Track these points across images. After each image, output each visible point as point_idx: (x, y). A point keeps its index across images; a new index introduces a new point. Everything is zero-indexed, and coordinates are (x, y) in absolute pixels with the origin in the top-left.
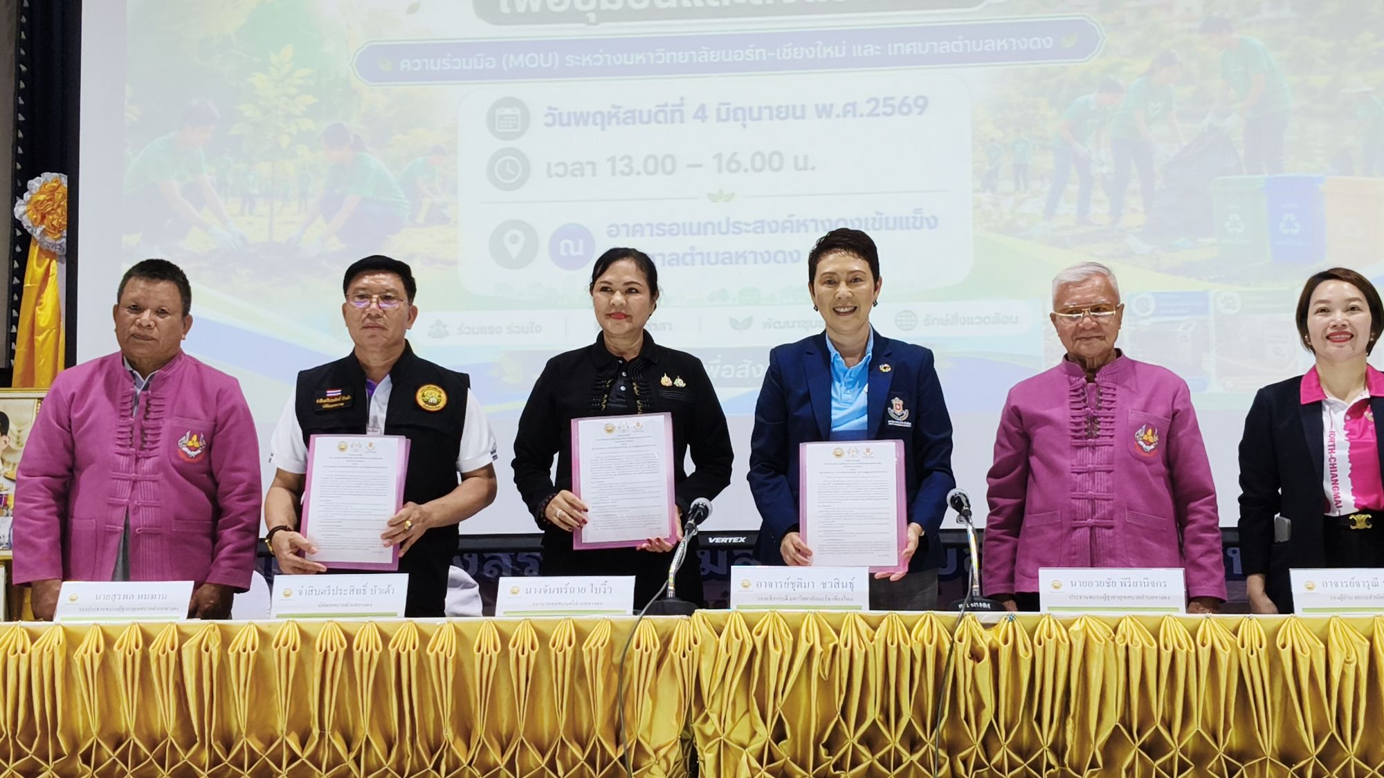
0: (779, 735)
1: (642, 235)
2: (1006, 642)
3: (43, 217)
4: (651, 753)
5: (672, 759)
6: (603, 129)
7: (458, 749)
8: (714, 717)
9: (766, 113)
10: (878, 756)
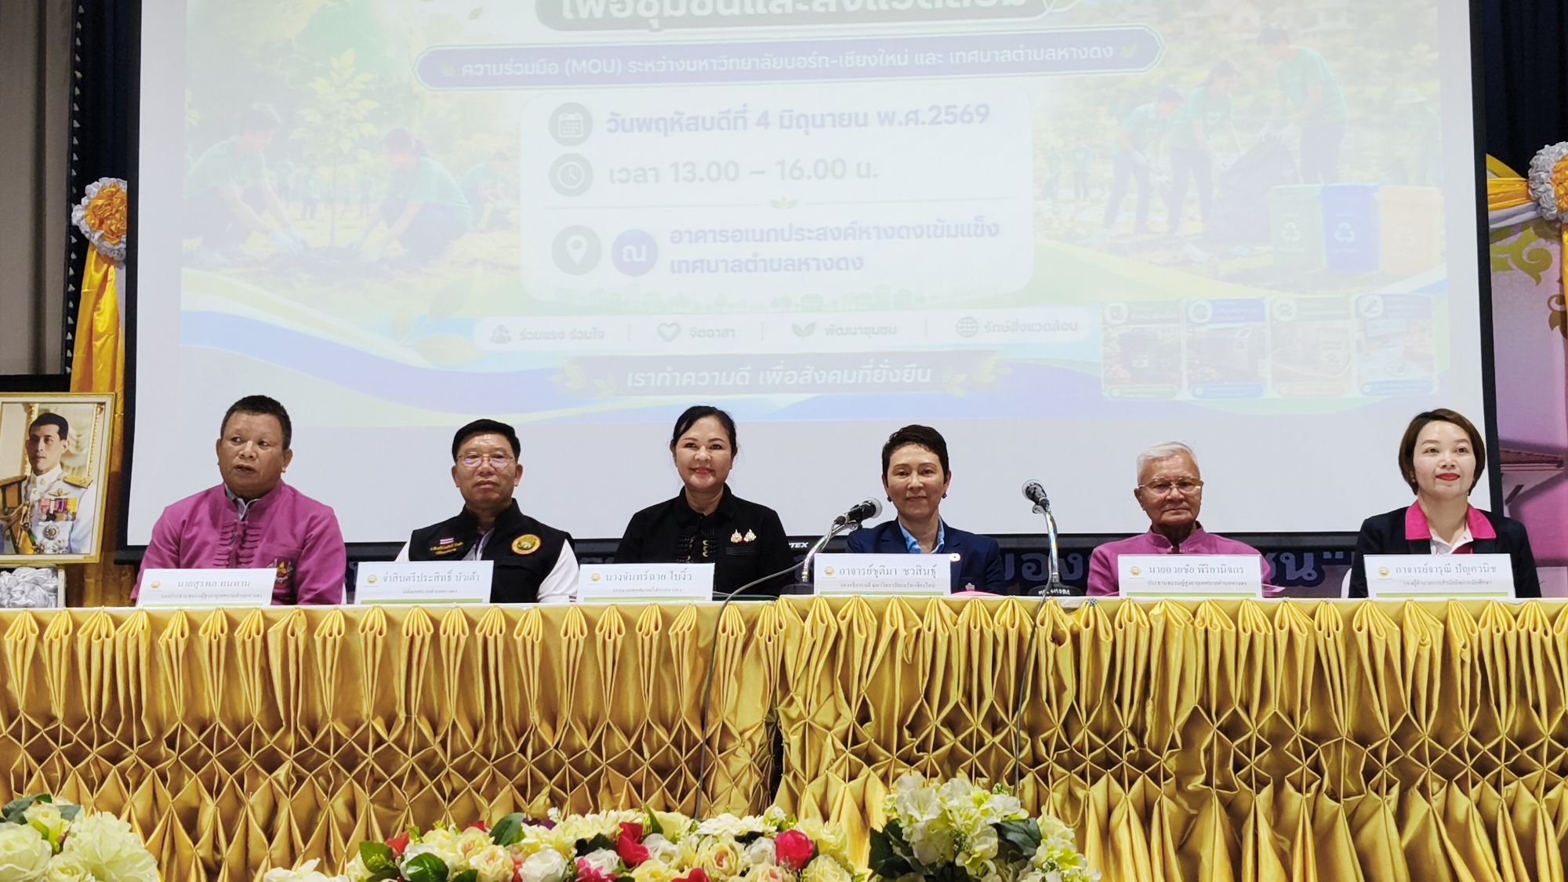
0: (863, 717)
1: (705, 241)
2: (1087, 626)
3: (102, 222)
4: (737, 736)
5: (757, 740)
6: (666, 135)
7: (545, 731)
8: (799, 700)
9: (828, 120)
10: (960, 738)
